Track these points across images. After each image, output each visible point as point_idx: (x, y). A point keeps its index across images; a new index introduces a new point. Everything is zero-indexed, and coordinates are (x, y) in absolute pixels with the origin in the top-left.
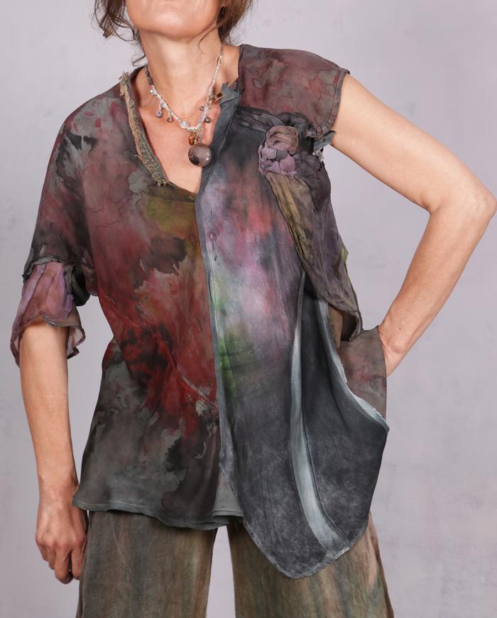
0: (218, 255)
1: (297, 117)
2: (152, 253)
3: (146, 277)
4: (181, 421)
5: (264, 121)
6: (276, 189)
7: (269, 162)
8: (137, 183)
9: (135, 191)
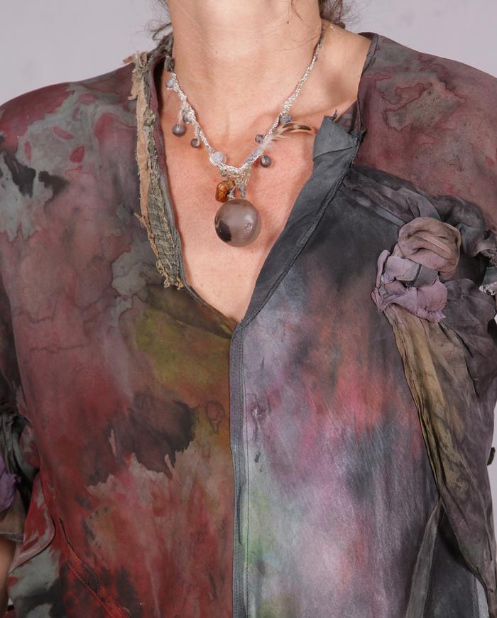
0: (263, 452)
1: (467, 211)
2: (133, 421)
3: (115, 468)
5: (403, 203)
6: (403, 342)
7: (398, 286)
8: (127, 281)
9: (122, 292)
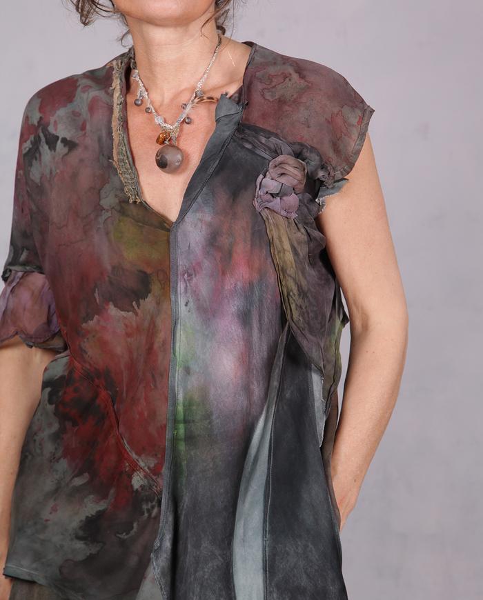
0: (191, 300)
2: (111, 283)
3: (99, 311)
4: (112, 491)
5: (272, 147)
6: (271, 230)
7: (269, 197)
8: (108, 200)
9: (105, 207)
